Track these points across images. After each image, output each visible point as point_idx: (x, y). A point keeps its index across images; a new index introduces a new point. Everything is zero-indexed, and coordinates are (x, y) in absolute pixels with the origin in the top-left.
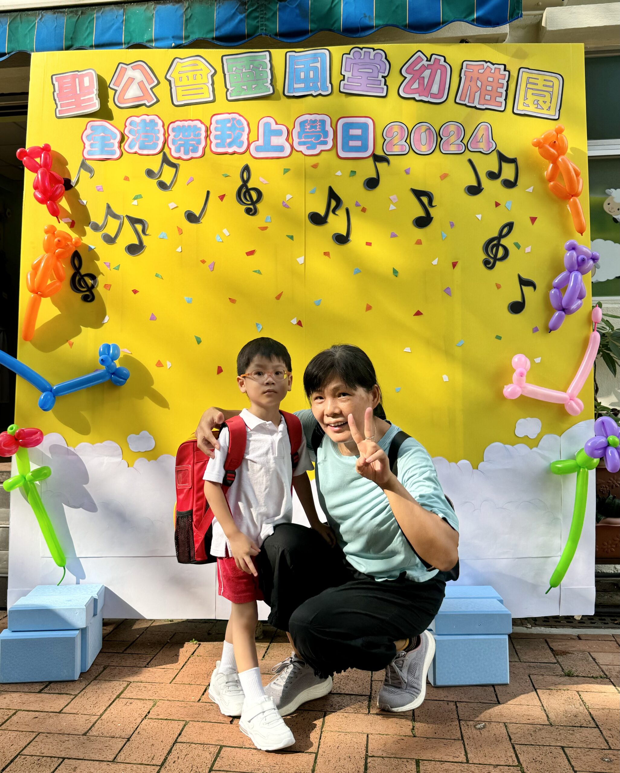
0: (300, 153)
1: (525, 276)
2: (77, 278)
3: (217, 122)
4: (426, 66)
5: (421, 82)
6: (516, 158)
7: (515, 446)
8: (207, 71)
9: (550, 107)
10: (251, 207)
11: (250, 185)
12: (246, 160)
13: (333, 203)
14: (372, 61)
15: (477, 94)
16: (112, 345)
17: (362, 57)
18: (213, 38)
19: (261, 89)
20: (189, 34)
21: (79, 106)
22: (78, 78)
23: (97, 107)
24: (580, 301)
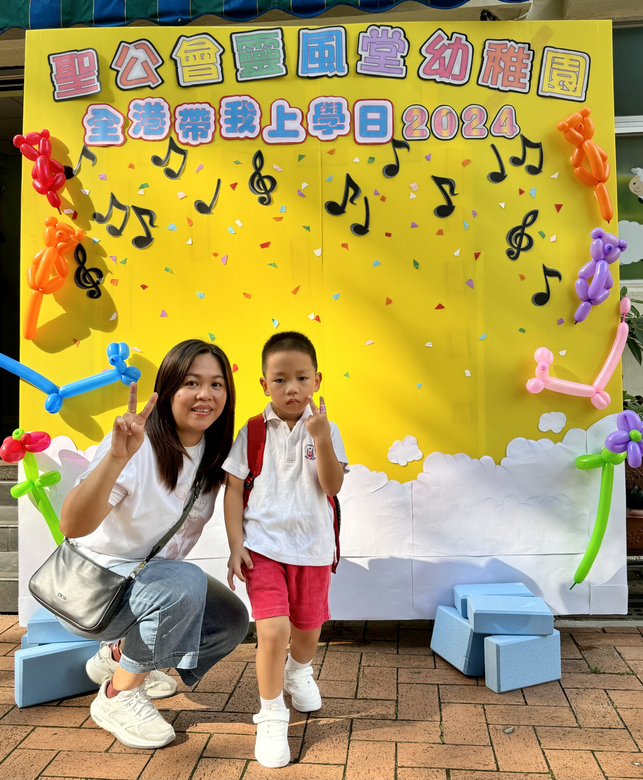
0: (316, 138)
1: (550, 267)
2: (82, 273)
3: (227, 105)
4: (447, 45)
5: (442, 62)
6: (541, 143)
7: (540, 441)
8: (215, 50)
9: (576, 88)
10: (265, 196)
11: (263, 173)
12: (258, 146)
13: (351, 192)
14: (391, 40)
15: (500, 76)
16: (121, 343)
17: (380, 36)
18: (222, 13)
19: (274, 69)
20: (195, 8)
21: (78, 88)
22: (77, 58)
23: (99, 90)
24: (607, 292)
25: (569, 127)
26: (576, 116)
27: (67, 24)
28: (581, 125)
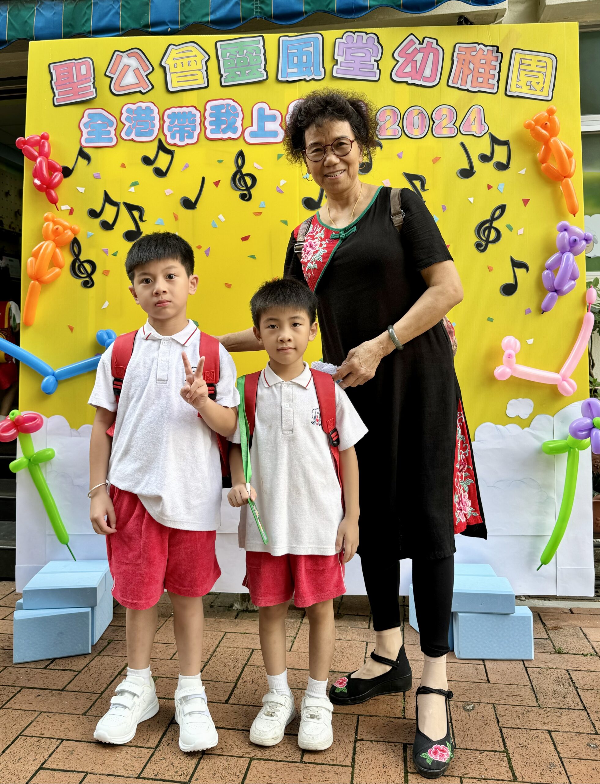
1: (517, 258)
2: (77, 264)
3: (212, 108)
4: (419, 49)
5: (414, 65)
6: (508, 140)
7: (508, 426)
8: (201, 57)
9: (543, 88)
10: (246, 192)
11: (245, 171)
12: (240, 146)
14: (365, 45)
15: (470, 77)
17: (355, 41)
18: (208, 22)
19: (255, 74)
20: (184, 18)
21: (76, 94)
22: (75, 66)
23: (95, 95)
24: (573, 282)
25: (535, 125)
26: (542, 115)
27: (68, 36)
28: (547, 123)
